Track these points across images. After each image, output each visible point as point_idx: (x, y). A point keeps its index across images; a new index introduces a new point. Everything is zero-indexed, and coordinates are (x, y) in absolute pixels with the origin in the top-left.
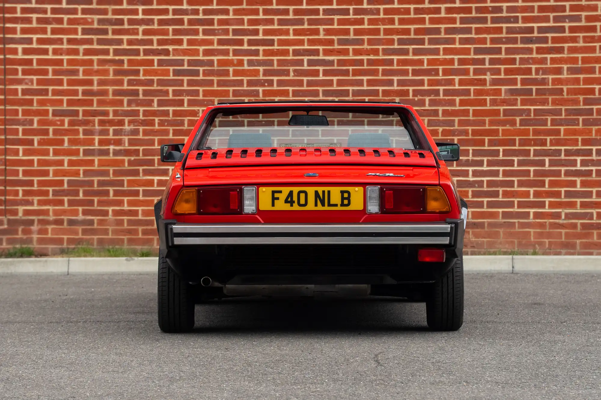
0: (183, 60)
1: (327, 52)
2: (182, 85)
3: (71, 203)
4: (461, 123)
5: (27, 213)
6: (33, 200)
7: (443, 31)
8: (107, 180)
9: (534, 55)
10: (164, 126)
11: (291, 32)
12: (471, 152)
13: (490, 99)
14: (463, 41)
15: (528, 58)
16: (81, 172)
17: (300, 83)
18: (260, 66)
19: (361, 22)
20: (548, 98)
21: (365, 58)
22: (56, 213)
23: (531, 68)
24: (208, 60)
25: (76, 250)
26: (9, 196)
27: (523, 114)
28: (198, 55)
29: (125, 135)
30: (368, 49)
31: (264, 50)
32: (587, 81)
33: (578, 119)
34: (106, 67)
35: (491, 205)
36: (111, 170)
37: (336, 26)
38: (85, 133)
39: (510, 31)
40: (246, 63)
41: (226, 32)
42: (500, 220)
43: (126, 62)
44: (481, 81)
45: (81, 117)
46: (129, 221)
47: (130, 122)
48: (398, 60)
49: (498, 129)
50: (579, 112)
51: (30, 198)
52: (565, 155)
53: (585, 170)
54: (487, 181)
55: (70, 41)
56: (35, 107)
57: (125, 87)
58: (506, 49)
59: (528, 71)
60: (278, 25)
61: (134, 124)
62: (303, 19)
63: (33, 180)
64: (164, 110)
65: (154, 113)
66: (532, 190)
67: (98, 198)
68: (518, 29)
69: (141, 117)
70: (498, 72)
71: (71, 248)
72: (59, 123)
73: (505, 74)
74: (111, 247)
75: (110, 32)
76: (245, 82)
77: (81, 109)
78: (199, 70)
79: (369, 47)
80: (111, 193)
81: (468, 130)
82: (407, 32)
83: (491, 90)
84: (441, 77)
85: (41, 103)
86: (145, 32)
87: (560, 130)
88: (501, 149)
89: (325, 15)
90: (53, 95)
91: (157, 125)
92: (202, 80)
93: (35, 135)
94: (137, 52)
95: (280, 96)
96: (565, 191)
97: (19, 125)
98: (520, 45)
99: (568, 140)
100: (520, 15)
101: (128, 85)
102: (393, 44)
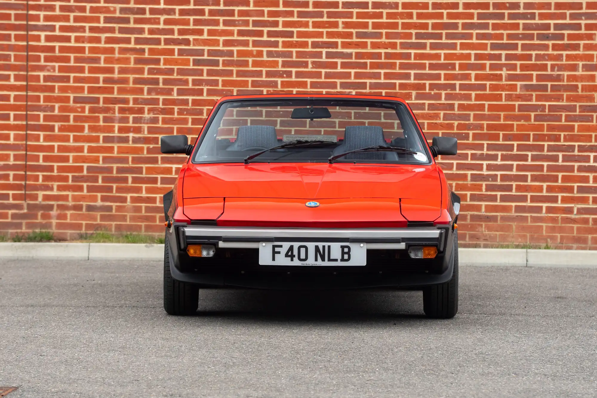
0: (203, 50)
1: (345, 45)
2: (202, 75)
3: (90, 189)
4: (476, 117)
5: (46, 197)
6: (52, 185)
7: (460, 26)
8: (127, 167)
9: (550, 52)
10: (183, 114)
11: (310, 24)
12: (485, 146)
13: (506, 94)
14: (479, 36)
15: (544, 54)
16: (101, 159)
17: (319, 75)
18: (279, 57)
19: (380, 15)
20: (563, 95)
21: (383, 51)
22: (75, 198)
23: (546, 65)
24: (227, 50)
25: (95, 236)
26: (29, 181)
27: (537, 110)
28: (218, 45)
29: (144, 123)
30: (386, 43)
31: (283, 42)
33: (592, 116)
34: (127, 56)
35: (504, 199)
36: (130, 157)
37: (354, 20)
38: (105, 120)
39: (526, 27)
40: (265, 54)
41: (246, 23)
42: (513, 214)
43: (147, 51)
44: (496, 76)
45: (101, 104)
46: (146, 208)
47: (150, 110)
48: (415, 53)
49: (513, 124)
50: (594, 109)
51: (50, 183)
52: (579, 151)
54: (501, 175)
55: (92, 29)
56: (56, 93)
57: (146, 75)
58: (523, 45)
59: (544, 67)
60: (298, 17)
61: (153, 113)
62: (323, 12)
63: (53, 166)
64: (183, 99)
65: (174, 102)
66: (545, 185)
67: (117, 184)
68: (534, 26)
69: (161, 106)
70: (513, 67)
71: (90, 233)
72: (79, 110)
73: (521, 70)
74: (129, 233)
75: (132, 21)
76: (264, 73)
77: (101, 96)
78: (218, 61)
79: (387, 41)
80: (130, 180)
81: (483, 124)
82: (425, 27)
83: (507, 85)
84: (457, 71)
85: (62, 89)
86: (166, 22)
87: (574, 126)
88: (515, 143)
89: (345, 9)
90: (74, 82)
91: (176, 114)
92: (221, 70)
93: (56, 122)
94: (158, 42)
95: (298, 88)
96: (578, 186)
97: (40, 111)
98: (536, 42)
99: (581, 136)
100: (537, 12)
101: (149, 74)
102: (411, 38)
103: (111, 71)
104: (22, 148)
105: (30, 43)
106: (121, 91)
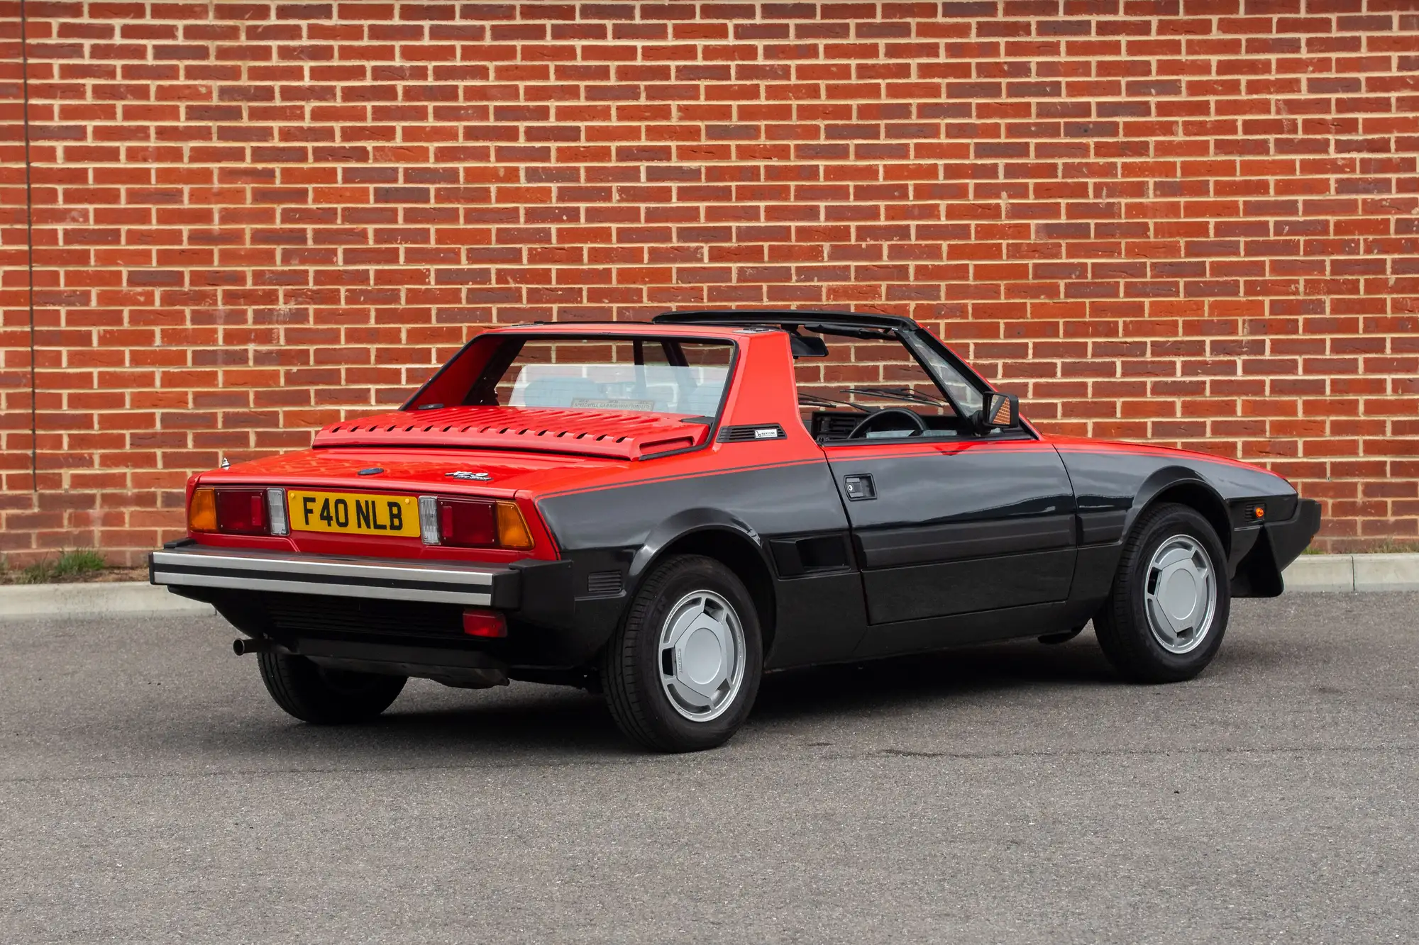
0: (395, 170)
1: (685, 153)
2: (395, 220)
3: (169, 461)
4: (951, 292)
5: (78, 481)
6: (91, 456)
7: (914, 110)
8: (245, 414)
9: (1092, 159)
10: (359, 303)
11: (614, 112)
13: (1008, 245)
14: (953, 131)
15: (1080, 164)
16: (190, 398)
17: (633, 215)
18: (551, 181)
19: (753, 92)
20: (1120, 243)
21: (761, 164)
22: (139, 481)
23: (1086, 184)
24: (446, 170)
26: (42, 447)
27: (1070, 274)
28: (426, 160)
29: (278, 322)
30: (768, 146)
31: (559, 149)
32: (1192, 209)
33: (1177, 284)
34: (239, 185)
36: (252, 392)
37: (702, 101)
38: (197, 317)
39: (1044, 110)
40: (522, 174)
43: (278, 174)
44: (989, 209)
45: (187, 287)
47: (289, 296)
48: (826, 167)
49: (1025, 304)
50: (1179, 270)
51: (85, 452)
52: (1153, 354)
53: (1191, 382)
55: (162, 133)
56: (93, 266)
57: (278, 224)
58: (1038, 146)
59: (1081, 190)
60: (587, 98)
61: (296, 300)
62: (638, 87)
63: (92, 415)
64: (358, 271)
65: (338, 277)
67: (226, 450)
68: (1059, 108)
69: (311, 286)
70: (1022, 191)
72: (142, 299)
73: (1037, 196)
75: (245, 114)
76: (522, 213)
77: (187, 270)
78: (428, 190)
79: (769, 143)
80: (252, 439)
81: (966, 305)
82: (845, 112)
83: (1010, 226)
84: (911, 201)
85: (105, 258)
86: (317, 114)
87: (1142, 304)
88: (1030, 342)
89: (682, 80)
90: (128, 243)
91: (343, 301)
92: (434, 209)
93: (94, 325)
94: (301, 155)
95: (592, 242)
96: (1153, 423)
97: (60, 304)
98: (1063, 140)
99: (1158, 323)
100: (1063, 80)
101: (283, 221)
102: (818, 138)
103: (206, 216)
104: (24, 381)
105: (34, 164)
106: (226, 257)
